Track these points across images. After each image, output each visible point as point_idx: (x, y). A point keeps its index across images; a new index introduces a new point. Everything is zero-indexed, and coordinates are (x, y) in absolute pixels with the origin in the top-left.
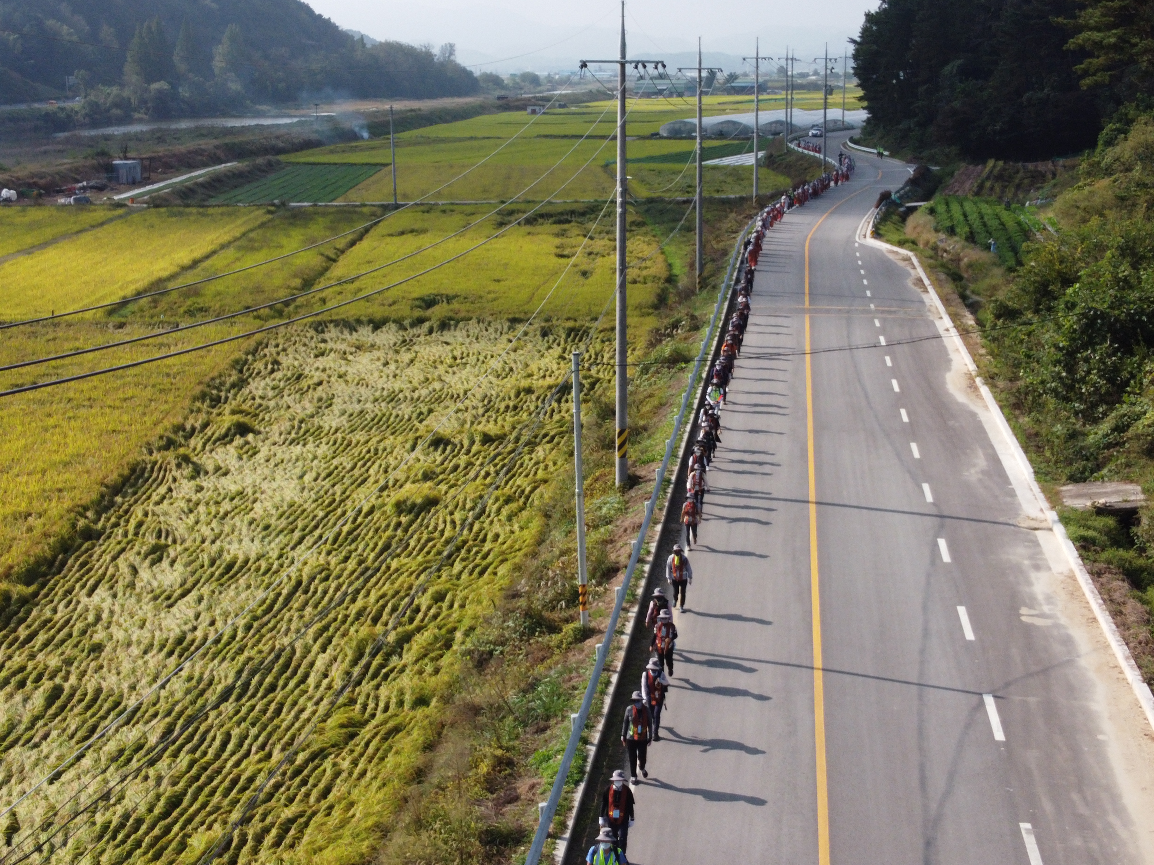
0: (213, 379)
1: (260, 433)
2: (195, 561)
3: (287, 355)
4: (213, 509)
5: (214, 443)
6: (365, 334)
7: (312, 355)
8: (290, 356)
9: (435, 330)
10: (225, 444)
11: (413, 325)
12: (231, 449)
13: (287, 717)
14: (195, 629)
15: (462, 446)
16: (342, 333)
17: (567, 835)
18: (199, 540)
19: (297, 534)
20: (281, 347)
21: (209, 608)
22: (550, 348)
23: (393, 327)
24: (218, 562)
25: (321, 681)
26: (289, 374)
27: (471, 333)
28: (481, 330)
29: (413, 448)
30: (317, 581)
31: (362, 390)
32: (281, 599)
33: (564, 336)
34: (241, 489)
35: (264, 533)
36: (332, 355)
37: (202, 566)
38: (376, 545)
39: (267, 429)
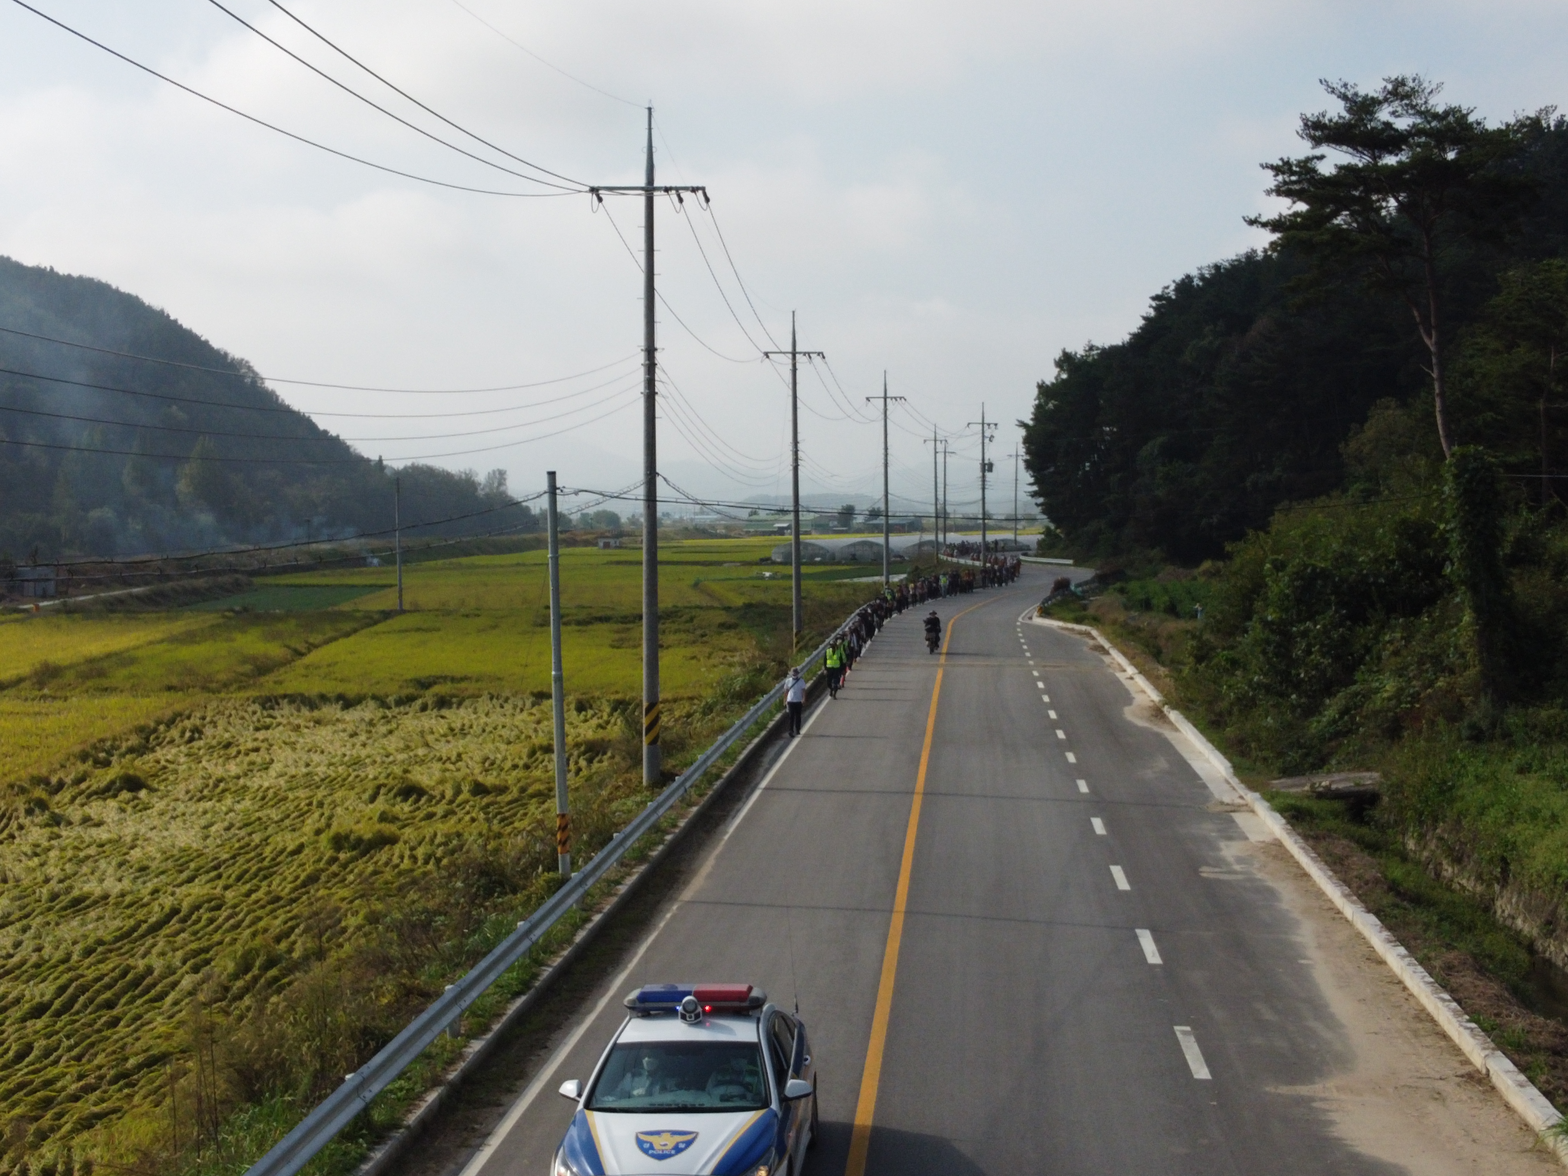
0: (102, 740)
1: (156, 790)
2: (29, 896)
3: (215, 727)
4: (70, 853)
5: (89, 797)
6: (331, 711)
7: (251, 728)
8: (220, 728)
9: (430, 707)
10: (105, 799)
11: (400, 702)
12: (112, 804)
13: (122, 1029)
14: (11, 956)
15: (443, 797)
16: (299, 710)
17: (489, 1036)
18: (40, 879)
19: (184, 875)
20: (208, 719)
21: (38, 936)
22: (586, 721)
23: (372, 704)
24: (62, 898)
25: (182, 1000)
26: (214, 743)
27: (480, 710)
28: (494, 707)
29: (373, 799)
30: (201, 911)
31: (316, 758)
32: (144, 926)
33: (608, 710)
34: (116, 837)
35: (137, 874)
36: (281, 728)
37: (40, 901)
38: (297, 877)
39: (169, 788)
